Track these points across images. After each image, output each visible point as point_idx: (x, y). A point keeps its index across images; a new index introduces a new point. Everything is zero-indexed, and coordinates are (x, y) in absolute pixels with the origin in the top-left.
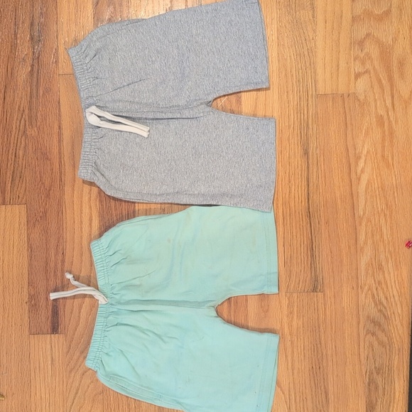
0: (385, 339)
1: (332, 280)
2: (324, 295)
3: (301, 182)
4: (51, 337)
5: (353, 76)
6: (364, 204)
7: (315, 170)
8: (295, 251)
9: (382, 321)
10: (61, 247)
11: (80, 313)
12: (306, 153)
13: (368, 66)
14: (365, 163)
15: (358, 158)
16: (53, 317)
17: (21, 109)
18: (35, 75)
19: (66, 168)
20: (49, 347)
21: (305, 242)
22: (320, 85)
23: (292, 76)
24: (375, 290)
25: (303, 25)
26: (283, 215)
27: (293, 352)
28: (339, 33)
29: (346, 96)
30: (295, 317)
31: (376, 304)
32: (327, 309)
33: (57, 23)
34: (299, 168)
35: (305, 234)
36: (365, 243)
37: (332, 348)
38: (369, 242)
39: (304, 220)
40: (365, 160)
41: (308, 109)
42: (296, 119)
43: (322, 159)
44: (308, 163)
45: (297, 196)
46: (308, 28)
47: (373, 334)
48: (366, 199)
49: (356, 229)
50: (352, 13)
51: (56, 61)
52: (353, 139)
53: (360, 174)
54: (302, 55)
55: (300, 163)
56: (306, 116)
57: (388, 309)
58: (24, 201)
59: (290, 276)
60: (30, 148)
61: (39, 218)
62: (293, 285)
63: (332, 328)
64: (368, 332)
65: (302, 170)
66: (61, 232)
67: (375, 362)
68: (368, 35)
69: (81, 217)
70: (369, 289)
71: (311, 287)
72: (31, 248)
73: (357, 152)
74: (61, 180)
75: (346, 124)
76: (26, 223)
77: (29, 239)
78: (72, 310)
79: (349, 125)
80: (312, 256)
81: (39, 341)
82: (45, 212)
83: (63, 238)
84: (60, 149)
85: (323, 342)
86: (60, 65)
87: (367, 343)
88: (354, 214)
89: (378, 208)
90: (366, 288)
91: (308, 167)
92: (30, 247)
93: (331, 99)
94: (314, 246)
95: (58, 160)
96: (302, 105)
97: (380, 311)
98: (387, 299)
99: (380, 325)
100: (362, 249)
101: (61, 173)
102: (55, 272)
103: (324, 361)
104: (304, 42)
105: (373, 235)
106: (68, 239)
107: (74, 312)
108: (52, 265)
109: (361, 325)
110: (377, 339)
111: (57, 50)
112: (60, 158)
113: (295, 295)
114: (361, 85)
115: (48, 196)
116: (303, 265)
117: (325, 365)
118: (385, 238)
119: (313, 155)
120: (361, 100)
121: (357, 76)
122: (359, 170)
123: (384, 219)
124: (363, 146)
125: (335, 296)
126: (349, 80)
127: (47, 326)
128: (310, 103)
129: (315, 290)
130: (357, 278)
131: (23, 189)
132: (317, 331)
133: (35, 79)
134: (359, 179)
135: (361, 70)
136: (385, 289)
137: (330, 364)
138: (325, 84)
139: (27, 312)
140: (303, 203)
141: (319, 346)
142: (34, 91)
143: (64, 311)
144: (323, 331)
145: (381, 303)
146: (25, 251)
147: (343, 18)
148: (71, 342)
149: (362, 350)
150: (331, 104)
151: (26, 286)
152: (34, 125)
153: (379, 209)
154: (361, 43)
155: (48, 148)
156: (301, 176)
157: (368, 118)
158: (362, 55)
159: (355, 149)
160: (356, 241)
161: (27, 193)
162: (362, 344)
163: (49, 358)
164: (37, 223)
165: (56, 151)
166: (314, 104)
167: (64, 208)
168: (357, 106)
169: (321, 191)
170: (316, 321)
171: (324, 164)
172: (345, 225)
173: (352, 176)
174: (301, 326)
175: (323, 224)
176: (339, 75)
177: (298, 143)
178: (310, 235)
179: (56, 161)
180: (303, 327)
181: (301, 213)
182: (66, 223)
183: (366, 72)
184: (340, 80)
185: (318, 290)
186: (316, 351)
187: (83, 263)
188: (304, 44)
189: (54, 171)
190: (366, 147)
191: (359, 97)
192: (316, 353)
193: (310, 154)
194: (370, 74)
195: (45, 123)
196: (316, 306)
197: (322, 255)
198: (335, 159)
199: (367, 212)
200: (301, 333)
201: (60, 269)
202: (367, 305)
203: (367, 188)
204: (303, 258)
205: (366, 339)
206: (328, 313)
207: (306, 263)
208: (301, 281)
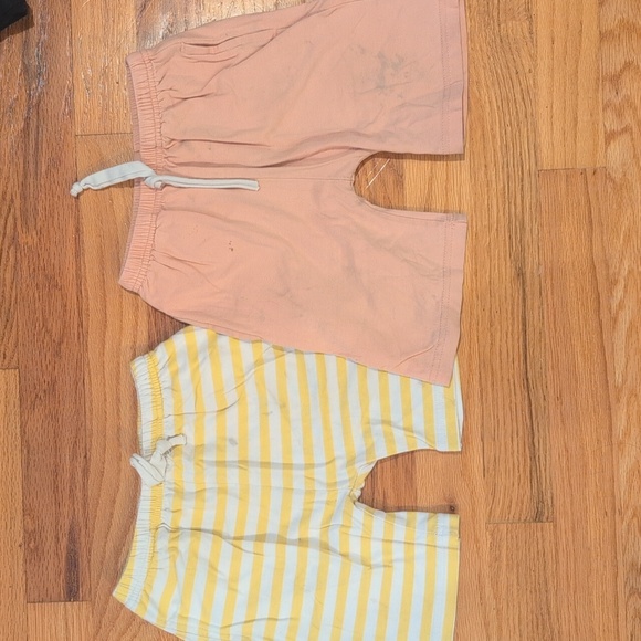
1: (568, 500)
2: (555, 526)
3: (513, 325)
4: (65, 606)
5: (602, 137)
6: (623, 363)
7: (536, 304)
8: (503, 448)
10: (83, 446)
12: (520, 274)
13: (628, 120)
14: (625, 291)
15: (613, 283)
16: (69, 571)
17: (8, 197)
18: (32, 136)
19: (91, 303)
20: (61, 624)
21: (521, 433)
22: (545, 152)
23: (494, 137)
25: (513, 47)
26: (480, 385)
27: (500, 629)
28: (577, 61)
29: (589, 173)
30: (504, 567)
32: (561, 551)
33: (71, 43)
34: (509, 301)
35: (520, 419)
36: (627, 433)
37: (569, 621)
38: (634, 431)
39: (518, 392)
40: (626, 287)
41: (522, 197)
42: (501, 214)
43: (549, 286)
44: (524, 290)
45: (504, 352)
46: (523, 53)
48: (628, 355)
49: (610, 408)
50: (599, 26)
51: (70, 111)
52: (603, 249)
53: (617, 312)
54: (512, 102)
55: (509, 292)
56: (519, 209)
58: (14, 363)
59: (494, 494)
60: (25, 267)
61: (41, 394)
62: (498, 510)
63: (569, 585)
64: (633, 591)
65: (513, 305)
66: (82, 417)
68: (628, 65)
69: (118, 389)
70: (634, 516)
71: (533, 514)
72: (28, 446)
73: (611, 272)
74: (81, 324)
75: (591, 222)
76: (18, 403)
77: (23, 432)
78: (103, 558)
79: (595, 225)
80: (533, 457)
81: (43, 615)
82: (54, 383)
83: (85, 430)
84: (78, 269)
85: (553, 610)
86: (78, 118)
87: (631, 612)
88: (607, 382)
90: (630, 513)
91: (524, 300)
92: (26, 446)
93: (564, 178)
94: (536, 440)
95: (75, 287)
96: (512, 188)
100: (620, 444)
101: (80, 314)
102: (71, 490)
104: (514, 76)
106: (95, 432)
107: (106, 561)
108: (67, 476)
109: (621, 581)
111: (71, 91)
112: (79, 285)
113: (503, 528)
114: (617, 153)
115: (58, 353)
116: (517, 474)
119: (532, 277)
120: (617, 180)
121: (610, 137)
122: (615, 303)
124: (621, 261)
125: (573, 528)
126: (596, 145)
127: (60, 587)
128: (526, 185)
129: (538, 517)
130: (613, 495)
131: (12, 341)
132: (543, 590)
133: (32, 144)
134: (615, 320)
135: (616, 126)
138: (552, 148)
139: (21, 562)
140: (516, 363)
141: (546, 617)
142: (32, 166)
143: (89, 561)
144: (552, 591)
146: (18, 452)
147: (584, 35)
148: (102, 615)
149: (622, 623)
150: (563, 185)
151: (19, 517)
152: (31, 226)
154: (615, 79)
155: (57, 267)
156: (512, 314)
157: (629, 211)
158: (617, 100)
159: (607, 266)
160: (611, 430)
161: (20, 348)
162: (622, 612)
164: (38, 402)
165: (72, 271)
166: (533, 187)
167: (87, 374)
168: (609, 190)
169: (547, 341)
170: (541, 573)
171: (552, 294)
172: (590, 400)
173: (602, 315)
174: (515, 583)
175: (551, 400)
176: (579, 134)
177: (505, 256)
178: (528, 420)
179: (72, 291)
180: (518, 584)
181: (512, 381)
182: (91, 402)
183: (625, 130)
184: (579, 144)
185: (544, 519)
186: (540, 626)
187: (122, 474)
188: (515, 80)
189: (68, 308)
190: (626, 263)
191: (614, 175)
192: (540, 630)
193: (528, 275)
194: (631, 134)
195: (50, 223)
196: (540, 546)
197: (550, 455)
198: (572, 285)
199: (629, 379)
200: (515, 595)
201: (79, 484)
202: (631, 543)
203: (629, 336)
204: (516, 461)
205: (629, 604)
206: (562, 559)
207: (521, 469)
208: (514, 501)
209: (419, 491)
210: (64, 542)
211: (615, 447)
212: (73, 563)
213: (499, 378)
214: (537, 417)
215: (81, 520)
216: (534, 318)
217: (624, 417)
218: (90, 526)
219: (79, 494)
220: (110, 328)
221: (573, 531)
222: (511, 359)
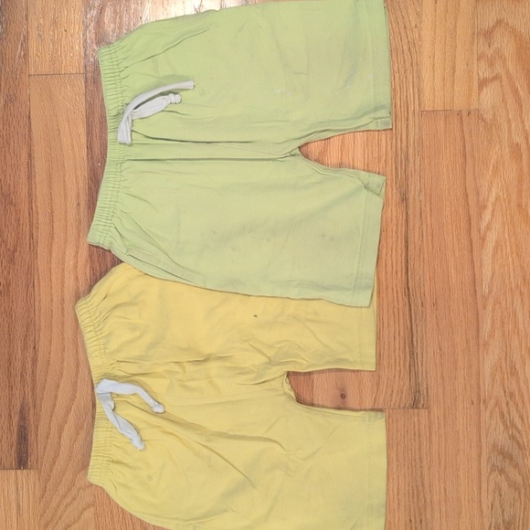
0: (519, 479)
1: (441, 390)
2: (429, 413)
3: (397, 244)
4: (16, 473)
5: (476, 84)
7: (417, 225)
8: (386, 346)
9: (515, 452)
10: (32, 338)
11: (60, 437)
12: (404, 199)
13: (499, 69)
14: (493, 215)
15: (482, 207)
16: (19, 443)
19: (41, 217)
20: (13, 488)
21: (402, 334)
24: (504, 406)
25: (402, 5)
28: (456, 18)
29: (464, 114)
31: (506, 427)
32: (433, 433)
34: (394, 222)
35: (401, 321)
36: (492, 335)
37: (440, 492)
38: (498, 333)
39: (400, 299)
40: (493, 211)
41: (407, 134)
42: (389, 147)
43: (428, 209)
44: (407, 214)
46: (410, 11)
47: (502, 471)
48: (493, 269)
49: (478, 314)
51: (25, 55)
52: (475, 179)
53: (485, 232)
55: (394, 214)
56: (404, 144)
57: (523, 433)
59: (378, 384)
62: (382, 399)
63: (440, 462)
64: (494, 468)
65: (397, 225)
66: (32, 315)
67: (503, 512)
68: (499, 22)
69: (62, 292)
70: (497, 404)
71: (410, 402)
73: (481, 199)
74: (32, 236)
75: (465, 156)
78: (49, 434)
79: (469, 158)
80: (412, 353)
82: (8, 285)
83: (34, 325)
84: (30, 189)
85: (426, 483)
86: (31, 61)
87: (492, 484)
88: (475, 292)
89: (510, 283)
90: (492, 402)
91: (407, 220)
93: (443, 118)
94: (415, 339)
95: (27, 204)
96: (399, 126)
97: (512, 437)
98: (522, 419)
99: (511, 458)
100: (486, 344)
101: (31, 226)
102: (22, 376)
103: (429, 510)
104: (402, 30)
105: (503, 323)
106: (43, 324)
107: (51, 436)
108: (18, 365)
109: (484, 459)
110: (508, 479)
111: (26, 39)
112: (30, 202)
114: (488, 97)
115: (12, 260)
116: (398, 368)
117: (429, 516)
118: (521, 327)
119: (414, 202)
120: (488, 120)
121: (483, 83)
122: (484, 225)
123: (519, 301)
124: (490, 189)
125: (445, 414)
126: (470, 90)
127: (11, 457)
128: (411, 124)
129: (415, 405)
130: (479, 387)
132: (418, 466)
134: (484, 239)
135: (488, 75)
136: (520, 405)
137: (437, 515)
138: (433, 93)
140: (399, 275)
141: (421, 488)
143: (37, 434)
144: (426, 467)
145: (513, 425)
148: (47, 480)
149: (484, 494)
150: (442, 124)
153: (513, 285)
154: (488, 34)
155: (12, 187)
156: (397, 233)
157: (498, 147)
158: (489, 52)
159: (478, 194)
160: (478, 332)
162: (484, 486)
163: (14, 506)
165: (23, 191)
166: (417, 125)
167: (36, 278)
168: (481, 129)
169: (426, 256)
170: (417, 451)
171: (431, 215)
172: (461, 307)
173: (472, 235)
174: (395, 459)
175: (428, 307)
176: (456, 82)
177: (392, 184)
178: (408, 322)
179: (24, 207)
180: (397, 460)
181: (395, 290)
182: (40, 302)
183: (495, 78)
184: (456, 89)
185: (420, 406)
186: (415, 496)
187: (65, 363)
188: (403, 34)
189: (21, 222)
190: (494, 191)
191: (485, 116)
192: (415, 499)
193: (411, 200)
194: (501, 82)
195: (7, 149)
196: (416, 429)
197: (427, 353)
198: (448, 209)
199: (495, 289)
200: (395, 470)
201: (29, 370)
202: (493, 427)
203: (495, 253)
204: (397, 357)
205: (491, 478)
206: (435, 440)
207: (402, 363)
208: (395, 391)
209: (315, 382)
210: (16, 419)
211: (481, 347)
212: (23, 437)
213: (384, 287)
214: (416, 320)
215: (30, 400)
216: (414, 237)
217: (489, 321)
218: (38, 406)
219: (29, 380)
220: (56, 240)
221: (445, 417)
222: (394, 272)
